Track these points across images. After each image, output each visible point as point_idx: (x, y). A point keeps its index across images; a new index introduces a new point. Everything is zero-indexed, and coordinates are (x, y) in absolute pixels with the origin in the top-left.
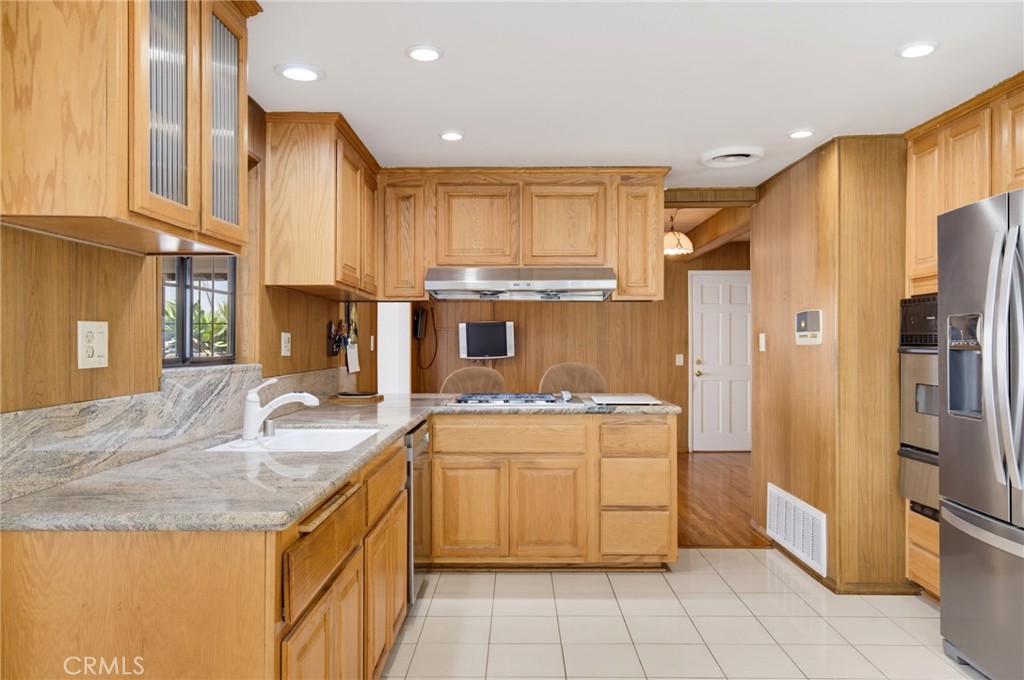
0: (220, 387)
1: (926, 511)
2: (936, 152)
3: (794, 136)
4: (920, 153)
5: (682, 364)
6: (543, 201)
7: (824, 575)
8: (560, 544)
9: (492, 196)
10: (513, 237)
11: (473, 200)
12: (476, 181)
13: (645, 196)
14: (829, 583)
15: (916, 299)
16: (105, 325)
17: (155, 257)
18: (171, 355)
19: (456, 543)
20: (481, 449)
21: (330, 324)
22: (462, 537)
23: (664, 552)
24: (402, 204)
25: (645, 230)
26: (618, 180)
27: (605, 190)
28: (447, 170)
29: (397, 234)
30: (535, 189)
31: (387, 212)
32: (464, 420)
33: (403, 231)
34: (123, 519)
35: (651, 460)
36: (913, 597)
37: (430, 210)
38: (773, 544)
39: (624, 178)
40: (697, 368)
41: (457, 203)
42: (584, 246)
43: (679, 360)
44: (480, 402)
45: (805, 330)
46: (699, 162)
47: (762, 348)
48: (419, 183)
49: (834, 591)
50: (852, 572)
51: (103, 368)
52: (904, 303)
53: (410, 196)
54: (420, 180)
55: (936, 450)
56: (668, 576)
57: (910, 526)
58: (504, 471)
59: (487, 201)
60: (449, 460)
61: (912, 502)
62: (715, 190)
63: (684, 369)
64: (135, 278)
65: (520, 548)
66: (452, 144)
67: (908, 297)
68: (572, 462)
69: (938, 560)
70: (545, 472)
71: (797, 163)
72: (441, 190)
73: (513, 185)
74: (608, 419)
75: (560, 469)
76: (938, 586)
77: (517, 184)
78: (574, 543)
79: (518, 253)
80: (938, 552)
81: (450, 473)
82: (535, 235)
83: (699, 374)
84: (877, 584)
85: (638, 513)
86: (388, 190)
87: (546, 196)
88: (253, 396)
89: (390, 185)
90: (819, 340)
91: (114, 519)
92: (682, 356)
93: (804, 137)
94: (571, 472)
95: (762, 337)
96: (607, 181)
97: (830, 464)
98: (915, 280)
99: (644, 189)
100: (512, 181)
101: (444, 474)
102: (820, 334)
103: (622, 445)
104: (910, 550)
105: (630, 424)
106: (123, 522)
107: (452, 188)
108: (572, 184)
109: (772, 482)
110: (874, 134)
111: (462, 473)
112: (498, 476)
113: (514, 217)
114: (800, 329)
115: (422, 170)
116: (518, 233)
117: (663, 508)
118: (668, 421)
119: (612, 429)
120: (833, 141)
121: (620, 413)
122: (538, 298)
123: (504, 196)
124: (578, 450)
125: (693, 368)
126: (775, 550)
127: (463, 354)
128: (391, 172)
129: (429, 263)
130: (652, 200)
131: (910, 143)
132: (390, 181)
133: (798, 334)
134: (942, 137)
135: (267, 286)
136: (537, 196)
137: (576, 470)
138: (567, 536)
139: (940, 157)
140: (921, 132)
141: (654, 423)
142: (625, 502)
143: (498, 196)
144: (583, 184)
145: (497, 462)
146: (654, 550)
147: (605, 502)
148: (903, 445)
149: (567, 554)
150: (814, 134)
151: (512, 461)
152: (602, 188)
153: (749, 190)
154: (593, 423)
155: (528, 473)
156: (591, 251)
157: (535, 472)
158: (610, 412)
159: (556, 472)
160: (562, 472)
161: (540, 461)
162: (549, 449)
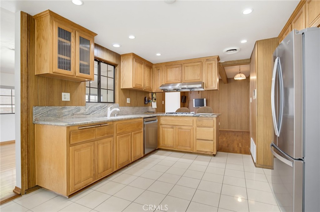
0: (104, 107)
6: (187, 67)
7: (255, 162)
8: (187, 147)
9: (176, 67)
10: (181, 76)
11: (172, 69)
12: (173, 64)
13: (212, 64)
14: (255, 164)
16: (69, 94)
17: (84, 82)
18: (87, 101)
19: (165, 144)
20: (170, 124)
21: (146, 98)
22: (166, 143)
23: (213, 151)
24: (158, 71)
25: (212, 71)
26: (205, 60)
28: (167, 63)
30: (185, 65)
31: (155, 73)
35: (209, 128)
39: (207, 60)
41: (168, 70)
42: (197, 77)
47: (251, 101)
48: (161, 66)
49: (256, 166)
50: (261, 162)
51: (69, 101)
53: (159, 69)
60: (163, 126)
62: (238, 61)
64: (78, 86)
65: (178, 147)
68: (190, 128)
70: (183, 130)
72: (166, 67)
74: (198, 118)
75: (187, 129)
78: (190, 147)
79: (182, 80)
81: (163, 129)
82: (185, 75)
85: (205, 141)
89: (155, 67)
95: (251, 99)
96: (202, 61)
99: (212, 62)
100: (180, 63)
101: (162, 129)
103: (202, 124)
105: (204, 119)
108: (193, 62)
109: (252, 137)
110: (268, 38)
111: (166, 129)
112: (173, 130)
115: (161, 63)
117: (212, 140)
118: (214, 119)
119: (199, 120)
121: (201, 117)
123: (179, 67)
124: (192, 125)
127: (194, 106)
128: (156, 64)
129: (163, 83)
130: (214, 64)
135: (121, 89)
137: (191, 130)
138: (188, 145)
141: (209, 119)
142: (202, 138)
144: (197, 62)
145: (173, 126)
146: (210, 151)
147: (197, 138)
149: (188, 149)
150: (248, 41)
151: (177, 127)
152: (201, 63)
153: (248, 59)
154: (195, 119)
155: (180, 130)
156: (199, 78)
157: (181, 130)
158: (198, 116)
159: (186, 130)
160: (188, 130)
161: (183, 127)
162: (185, 125)
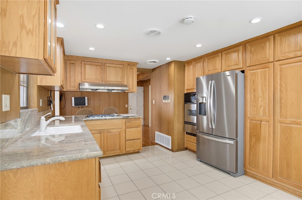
0: (31, 116)
1: (189, 134)
2: (192, 66)
3: (167, 59)
4: (188, 65)
5: (127, 107)
6: (109, 68)
7: (171, 149)
8: (116, 150)
10: (102, 76)
11: (92, 66)
12: (92, 61)
13: (133, 69)
14: (172, 150)
15: (187, 93)
16: (9, 97)
20: (96, 129)
21: (48, 97)
23: (139, 149)
24: (71, 65)
25: (133, 76)
26: (127, 65)
27: (124, 66)
28: (84, 57)
29: (70, 73)
31: (67, 67)
32: (92, 122)
33: (72, 72)
34: (48, 160)
35: (137, 128)
36: (186, 151)
37: (80, 68)
38: (157, 144)
39: (128, 64)
40: (130, 108)
41: (87, 66)
42: (119, 79)
43: (126, 106)
44: (93, 117)
45: (166, 99)
46: (145, 63)
47: (154, 103)
48: (76, 60)
49: (173, 152)
50: (176, 148)
52: (185, 94)
53: (74, 63)
54: (76, 59)
55: (196, 123)
56: (140, 153)
57: (186, 137)
58: (102, 134)
59: (95, 66)
61: (186, 132)
62: (144, 69)
63: (128, 108)
65: (107, 152)
66: (91, 51)
67: (185, 93)
68: (119, 130)
69: (196, 144)
70: (112, 133)
71: (163, 65)
72: (83, 62)
73: (102, 63)
74: (127, 120)
76: (196, 149)
77: (103, 63)
78: (120, 149)
79: (103, 80)
80: (196, 143)
82: (107, 76)
83: (131, 109)
84: (180, 149)
85: (134, 141)
86: (67, 61)
87: (110, 67)
88: (43, 118)
89: (68, 60)
90: (169, 101)
91: (44, 161)
92: (127, 105)
93: (169, 59)
94: (119, 133)
95: (154, 101)
96: (124, 64)
97: (172, 126)
98: (187, 90)
99: (133, 67)
100: (102, 62)
102: (169, 100)
103: (130, 126)
104: (186, 142)
105: (132, 120)
106: (48, 161)
107: (86, 62)
108: (116, 64)
109: (156, 131)
112: (101, 135)
113: (102, 71)
114: (164, 99)
115: (77, 57)
116: (103, 75)
117: (139, 139)
118: (140, 119)
119: (128, 122)
120: (173, 61)
121: (130, 118)
122: (106, 91)
123: (100, 66)
124: (121, 127)
125: (129, 108)
126: (158, 145)
127: (73, 105)
129: (79, 81)
131: (186, 63)
132: (68, 59)
133: (163, 100)
134: (193, 63)
135: (38, 85)
136: (108, 66)
137: (120, 132)
138: (118, 148)
139: (192, 67)
140: (188, 61)
141: (137, 120)
142: (131, 139)
143: (98, 65)
144: (119, 65)
145: (101, 132)
146: (138, 148)
147: (127, 139)
148: (185, 122)
149: (118, 152)
151: (104, 131)
153: (151, 69)
154: (124, 121)
155: (108, 134)
156: (121, 81)
157: (110, 134)
158: (128, 118)
159: (115, 133)
160: (117, 133)
161: (112, 131)
162: (114, 128)
